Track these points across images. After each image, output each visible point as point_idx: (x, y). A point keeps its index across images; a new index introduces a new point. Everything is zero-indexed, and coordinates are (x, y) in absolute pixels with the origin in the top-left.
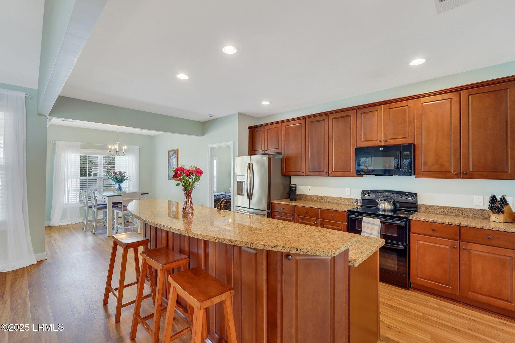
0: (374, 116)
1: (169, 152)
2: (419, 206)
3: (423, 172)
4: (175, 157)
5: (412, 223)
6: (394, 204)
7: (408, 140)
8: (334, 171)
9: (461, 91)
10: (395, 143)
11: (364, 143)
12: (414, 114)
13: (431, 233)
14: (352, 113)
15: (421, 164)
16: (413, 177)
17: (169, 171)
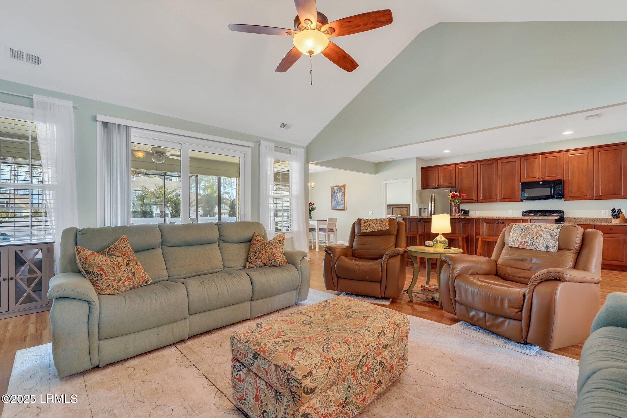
0: (534, 161)
1: (332, 188)
2: (565, 219)
3: (570, 196)
4: (341, 191)
7: (559, 177)
8: (503, 198)
9: (594, 149)
10: (550, 179)
11: (526, 179)
12: (564, 161)
14: (517, 159)
15: (569, 192)
16: (562, 200)
17: (333, 204)
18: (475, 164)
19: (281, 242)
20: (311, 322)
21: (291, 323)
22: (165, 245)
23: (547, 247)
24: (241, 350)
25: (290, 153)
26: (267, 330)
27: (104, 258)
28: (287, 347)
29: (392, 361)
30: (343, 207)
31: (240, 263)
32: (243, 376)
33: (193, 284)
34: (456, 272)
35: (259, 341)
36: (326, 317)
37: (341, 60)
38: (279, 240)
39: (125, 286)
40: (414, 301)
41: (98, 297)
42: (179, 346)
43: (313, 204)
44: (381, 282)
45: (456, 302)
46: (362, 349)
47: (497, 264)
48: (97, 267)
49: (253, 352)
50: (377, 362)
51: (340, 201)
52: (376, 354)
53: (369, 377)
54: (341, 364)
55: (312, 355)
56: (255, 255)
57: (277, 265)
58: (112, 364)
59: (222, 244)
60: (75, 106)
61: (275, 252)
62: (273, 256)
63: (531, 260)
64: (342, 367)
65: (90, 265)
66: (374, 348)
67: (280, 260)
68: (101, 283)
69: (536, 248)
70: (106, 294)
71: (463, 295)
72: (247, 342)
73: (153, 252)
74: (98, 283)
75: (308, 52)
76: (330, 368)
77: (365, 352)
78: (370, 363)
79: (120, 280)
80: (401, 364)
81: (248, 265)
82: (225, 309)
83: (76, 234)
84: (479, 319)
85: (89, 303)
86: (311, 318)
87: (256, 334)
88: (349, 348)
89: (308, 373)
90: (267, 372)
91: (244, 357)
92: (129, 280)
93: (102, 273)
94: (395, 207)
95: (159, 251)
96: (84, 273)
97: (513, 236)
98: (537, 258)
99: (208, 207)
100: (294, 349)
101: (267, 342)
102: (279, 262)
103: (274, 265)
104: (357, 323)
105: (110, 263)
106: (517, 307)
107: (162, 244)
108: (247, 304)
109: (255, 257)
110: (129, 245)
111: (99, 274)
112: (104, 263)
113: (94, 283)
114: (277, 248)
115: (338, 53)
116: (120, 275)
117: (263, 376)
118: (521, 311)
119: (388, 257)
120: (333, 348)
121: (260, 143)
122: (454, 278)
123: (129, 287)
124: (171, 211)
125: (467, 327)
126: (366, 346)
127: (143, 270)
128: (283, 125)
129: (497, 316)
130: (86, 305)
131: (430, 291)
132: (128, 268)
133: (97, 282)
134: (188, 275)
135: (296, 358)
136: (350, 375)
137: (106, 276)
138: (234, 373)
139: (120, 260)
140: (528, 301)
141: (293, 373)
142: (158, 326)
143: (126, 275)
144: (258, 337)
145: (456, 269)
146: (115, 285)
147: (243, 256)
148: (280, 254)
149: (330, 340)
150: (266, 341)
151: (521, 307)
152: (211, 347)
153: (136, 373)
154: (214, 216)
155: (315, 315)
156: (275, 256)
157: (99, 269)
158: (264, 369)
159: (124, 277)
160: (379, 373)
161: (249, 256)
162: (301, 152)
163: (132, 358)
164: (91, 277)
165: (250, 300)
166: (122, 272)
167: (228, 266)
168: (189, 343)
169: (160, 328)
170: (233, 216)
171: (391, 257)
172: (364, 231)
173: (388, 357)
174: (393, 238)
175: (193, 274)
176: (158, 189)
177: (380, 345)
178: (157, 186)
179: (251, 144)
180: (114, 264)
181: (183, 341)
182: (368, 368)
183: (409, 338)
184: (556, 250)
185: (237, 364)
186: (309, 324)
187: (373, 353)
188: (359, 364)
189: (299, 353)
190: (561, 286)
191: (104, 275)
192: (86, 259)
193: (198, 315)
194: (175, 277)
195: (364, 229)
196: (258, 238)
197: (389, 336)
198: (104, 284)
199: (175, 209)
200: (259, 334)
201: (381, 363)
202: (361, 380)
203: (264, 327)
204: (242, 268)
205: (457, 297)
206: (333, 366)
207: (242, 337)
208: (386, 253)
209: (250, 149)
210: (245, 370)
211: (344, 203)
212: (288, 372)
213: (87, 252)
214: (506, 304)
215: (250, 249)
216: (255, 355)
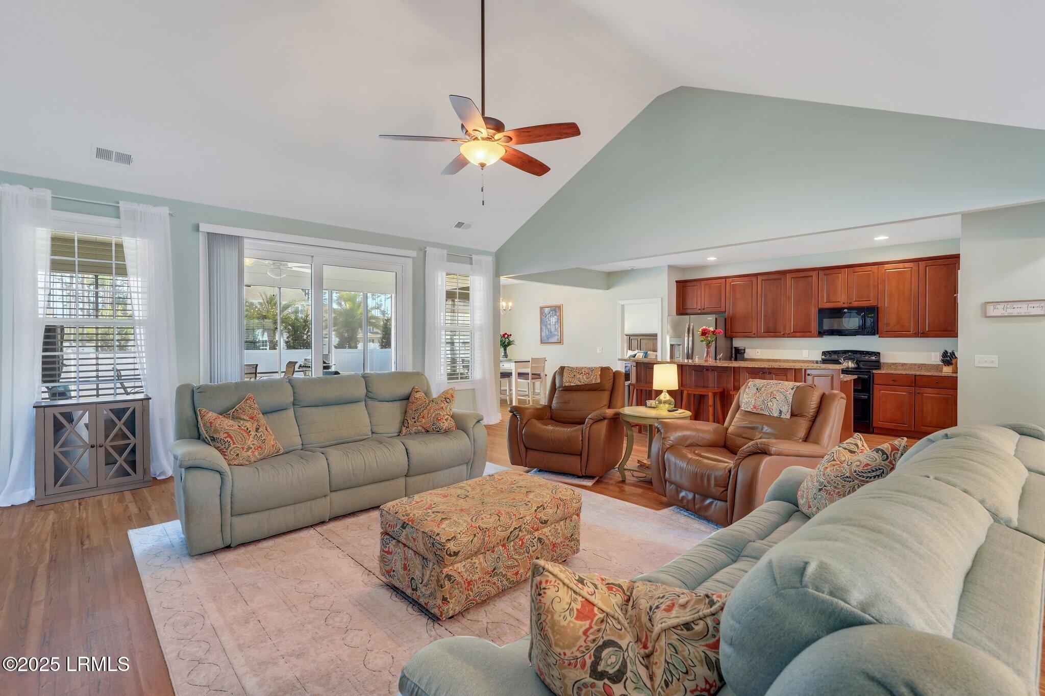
0: (838, 278)
1: (542, 308)
2: (882, 364)
3: (886, 331)
4: (556, 315)
5: (875, 376)
6: (857, 363)
7: (872, 303)
8: (793, 332)
9: (920, 262)
10: (859, 305)
11: (826, 304)
12: (878, 279)
13: (892, 383)
14: (814, 274)
15: (885, 325)
16: (876, 337)
17: (543, 334)
18: (754, 279)
19: (448, 400)
20: (467, 496)
21: (445, 496)
22: (298, 405)
23: (781, 412)
24: (390, 521)
25: (471, 264)
26: (417, 502)
27: (231, 422)
28: (435, 517)
29: (555, 539)
30: (558, 340)
31: (394, 428)
32: (392, 547)
33: (335, 455)
34: (669, 443)
35: (409, 512)
36: (485, 492)
37: (525, 164)
38: (445, 398)
39: (255, 456)
40: (627, 481)
41: (230, 469)
42: (319, 529)
43: (511, 335)
44: (581, 455)
45: (666, 481)
46: (514, 521)
47: (727, 433)
48: (225, 433)
49: (401, 523)
50: (535, 537)
51: (553, 330)
52: (533, 528)
53: (524, 552)
54: (487, 533)
55: (459, 524)
56: (413, 418)
57: (442, 431)
58: (243, 545)
59: (370, 402)
60: (171, 213)
61: (439, 413)
62: (437, 419)
63: (762, 429)
64: (489, 536)
65: (216, 431)
66: (528, 522)
67: (445, 425)
68: (229, 451)
69: (770, 413)
70: (235, 465)
71: (672, 473)
72: (396, 513)
73: (284, 414)
74: (225, 452)
75: (479, 164)
76: (475, 535)
77: (517, 524)
78: (526, 537)
79: (249, 448)
80: (568, 544)
81: (404, 430)
82: (372, 486)
83: (193, 391)
84: (688, 501)
85: (221, 473)
86: (468, 492)
87: (406, 506)
88: (499, 519)
89: (452, 538)
90: (414, 540)
91: (392, 529)
92: (259, 449)
93: (229, 440)
94: (644, 338)
95: (291, 412)
96: (208, 440)
97: (747, 396)
98: (768, 425)
99: (347, 331)
100: (443, 519)
101: (417, 513)
102: (444, 427)
103: (439, 431)
104: (517, 498)
105: (238, 429)
106: (722, 485)
107: (294, 403)
108: (402, 481)
109: (414, 420)
110: (256, 405)
111: (226, 441)
112: (231, 428)
113: (223, 453)
114: (442, 408)
115: (520, 158)
116: (249, 442)
117: (411, 545)
118: (727, 490)
119: (591, 422)
120: (482, 519)
121: (425, 251)
122: (665, 451)
123: (258, 457)
124: (287, 338)
125: (678, 512)
126: (518, 519)
127: (273, 437)
128: (460, 225)
129: (706, 497)
130: (218, 476)
131: (647, 467)
132: (257, 434)
133: (225, 450)
134: (327, 444)
135: (443, 526)
136: (500, 547)
137: (234, 443)
138: (383, 547)
139: (249, 425)
140: (733, 477)
141: (438, 538)
142: (295, 504)
143: (255, 442)
144: (407, 509)
145: (668, 439)
146: (244, 454)
147: (398, 419)
148: (447, 416)
149: (482, 512)
150: (415, 512)
151: (726, 485)
152: (356, 530)
153: (273, 554)
154: (356, 348)
155: (474, 489)
156: (440, 420)
157: (226, 435)
158: (412, 537)
159: (253, 444)
160: (536, 550)
161: (406, 419)
162: (489, 261)
163: (265, 539)
164: (218, 445)
165: (406, 476)
166: (251, 439)
167: (378, 432)
168: (331, 526)
169: (297, 506)
170: (387, 348)
171: (596, 422)
172: (567, 384)
173: (550, 534)
174: (606, 395)
175: (334, 442)
176: (265, 301)
177: (537, 520)
178: (265, 298)
179: (414, 254)
180: (242, 429)
181: (323, 523)
182: (523, 543)
183: (581, 517)
184: (788, 416)
185: (386, 537)
186: (465, 498)
187: (529, 527)
188: (509, 536)
189: (447, 522)
190: (767, 459)
191: (231, 442)
192: (211, 423)
193: (341, 492)
194: (310, 446)
195: (568, 381)
196: (418, 395)
197: (550, 511)
198: (232, 453)
199: (292, 335)
200: (409, 506)
201: (540, 540)
202: (513, 553)
203: (415, 500)
204: (397, 434)
205: (667, 475)
206: (478, 534)
207: (392, 508)
208: (590, 416)
209: (410, 261)
210: (394, 541)
211: (559, 333)
212: (434, 537)
213: (211, 415)
214: (713, 482)
215: (408, 409)
216: (403, 524)
